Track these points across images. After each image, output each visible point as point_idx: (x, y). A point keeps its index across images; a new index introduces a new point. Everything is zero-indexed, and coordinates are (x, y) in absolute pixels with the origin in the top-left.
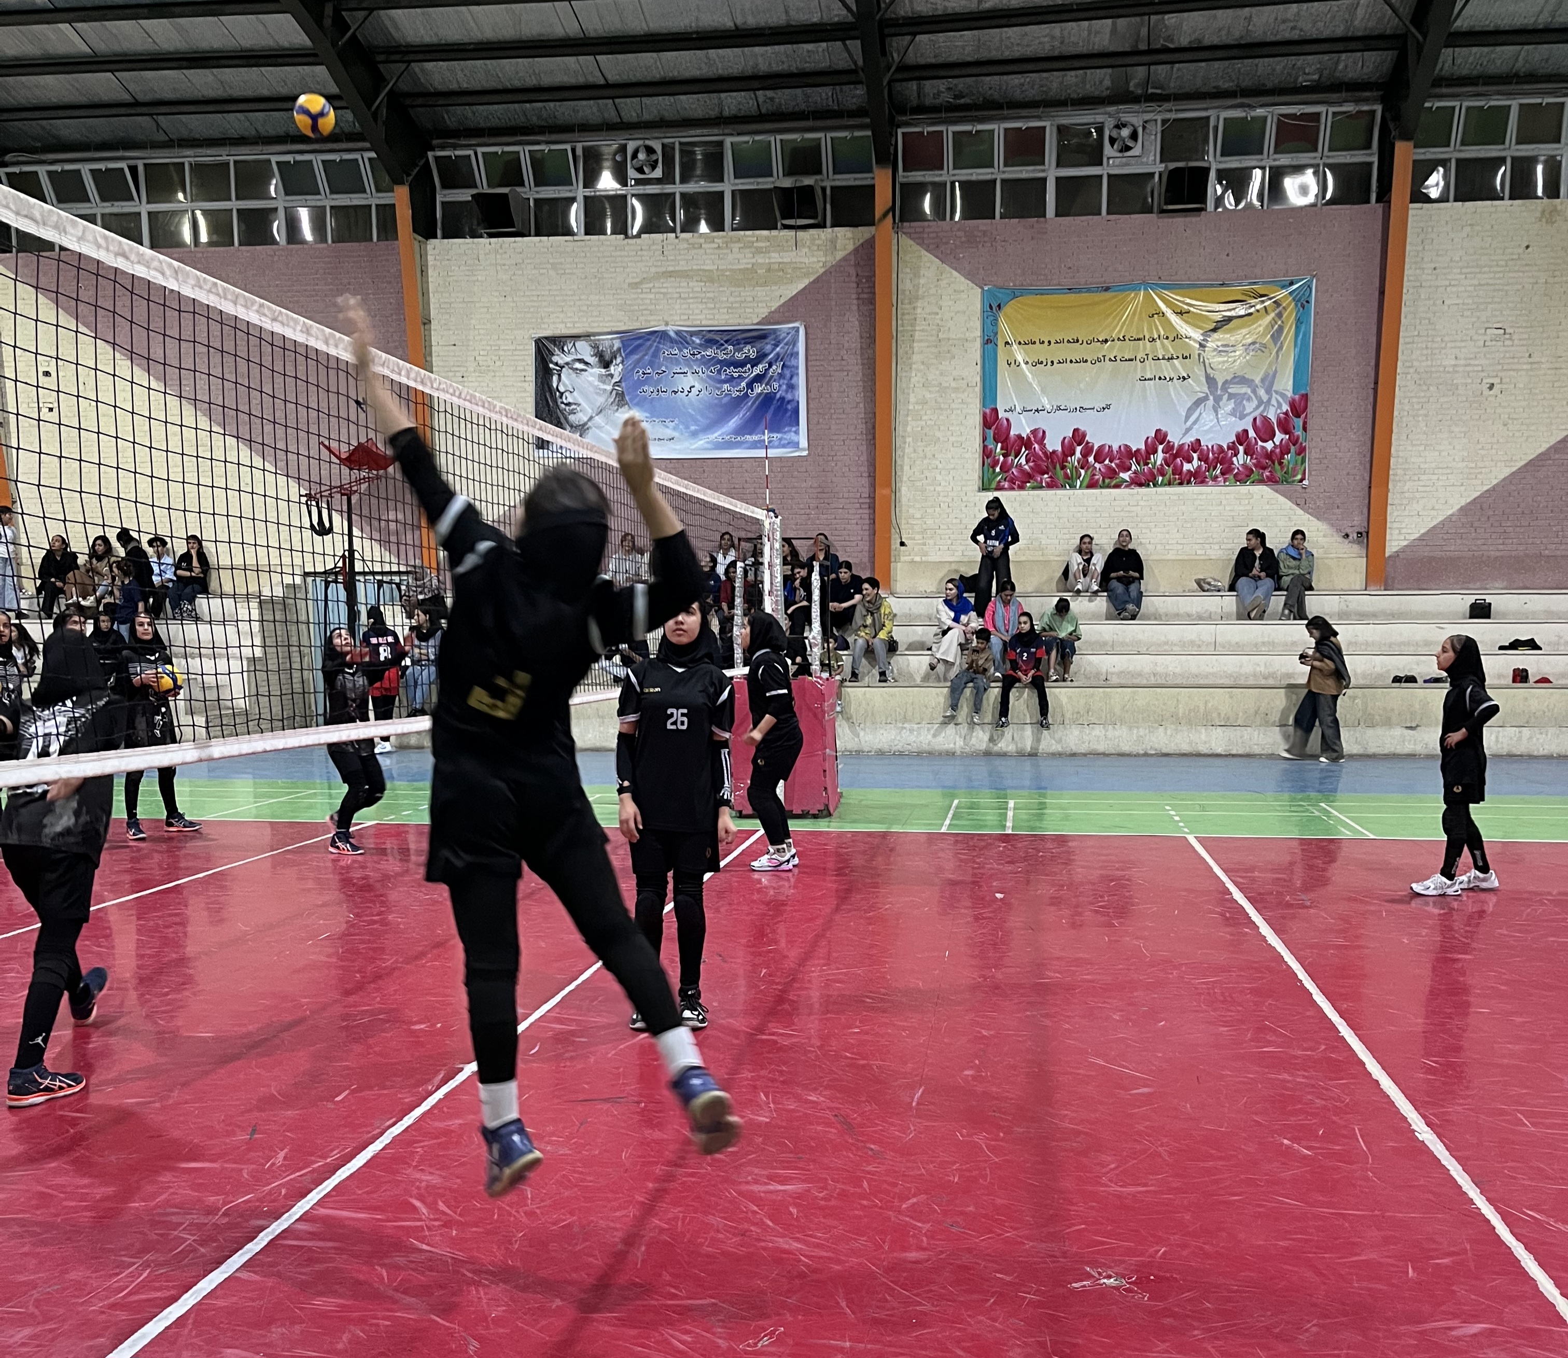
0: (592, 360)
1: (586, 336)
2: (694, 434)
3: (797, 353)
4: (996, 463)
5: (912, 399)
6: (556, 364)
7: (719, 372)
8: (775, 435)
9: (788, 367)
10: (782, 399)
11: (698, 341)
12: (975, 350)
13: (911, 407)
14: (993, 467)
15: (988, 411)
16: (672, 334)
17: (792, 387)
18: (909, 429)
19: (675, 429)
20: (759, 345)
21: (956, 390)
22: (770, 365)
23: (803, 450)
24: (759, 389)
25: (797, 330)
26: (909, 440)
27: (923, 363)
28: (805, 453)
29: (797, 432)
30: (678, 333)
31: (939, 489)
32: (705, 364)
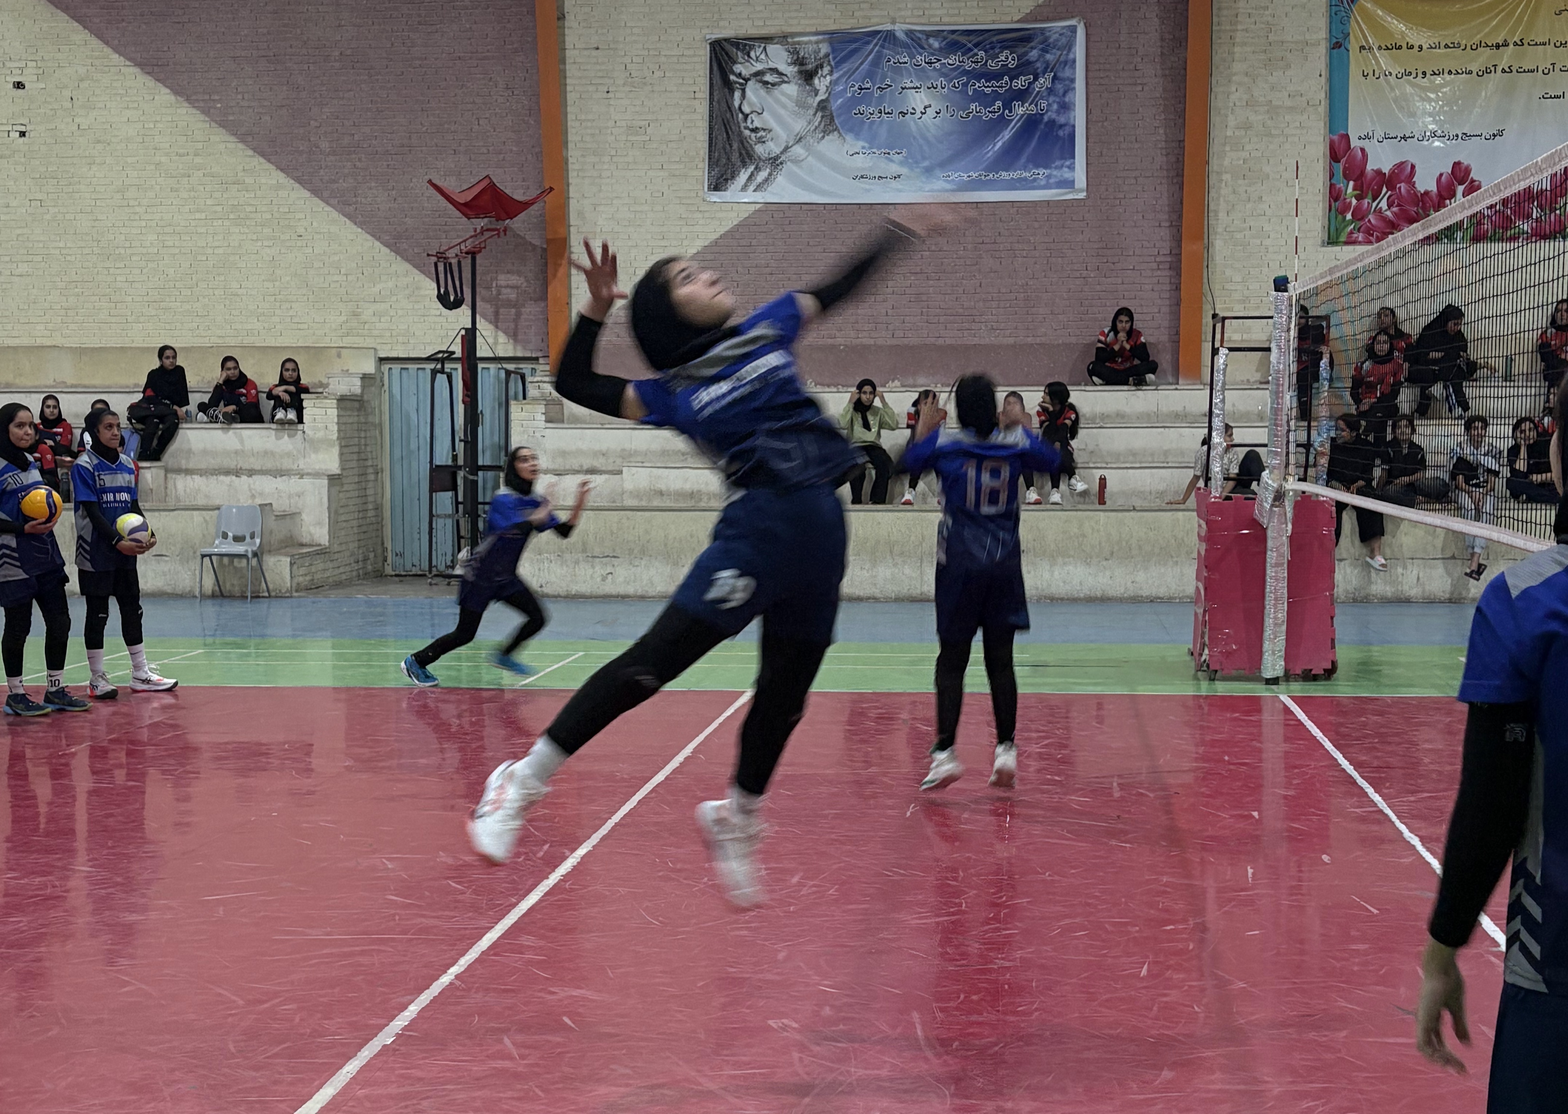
0: (790, 70)
1: (783, 38)
2: (928, 171)
3: (1074, 61)
4: (1346, 207)
5: (1232, 121)
6: (739, 75)
7: (965, 85)
8: (1041, 171)
9: (1062, 80)
10: (1052, 123)
11: (936, 45)
12: (1319, 56)
13: (1229, 133)
14: (1343, 212)
15: (1335, 138)
16: (901, 35)
17: (1066, 107)
18: (1226, 162)
19: (901, 163)
20: (1021, 50)
21: (1292, 109)
22: (1036, 79)
23: (1081, 191)
24: (1020, 110)
25: (1073, 30)
26: (1226, 177)
27: (1247, 74)
28: (1082, 195)
29: (1072, 168)
30: (909, 33)
31: (1267, 242)
32: (945, 75)
